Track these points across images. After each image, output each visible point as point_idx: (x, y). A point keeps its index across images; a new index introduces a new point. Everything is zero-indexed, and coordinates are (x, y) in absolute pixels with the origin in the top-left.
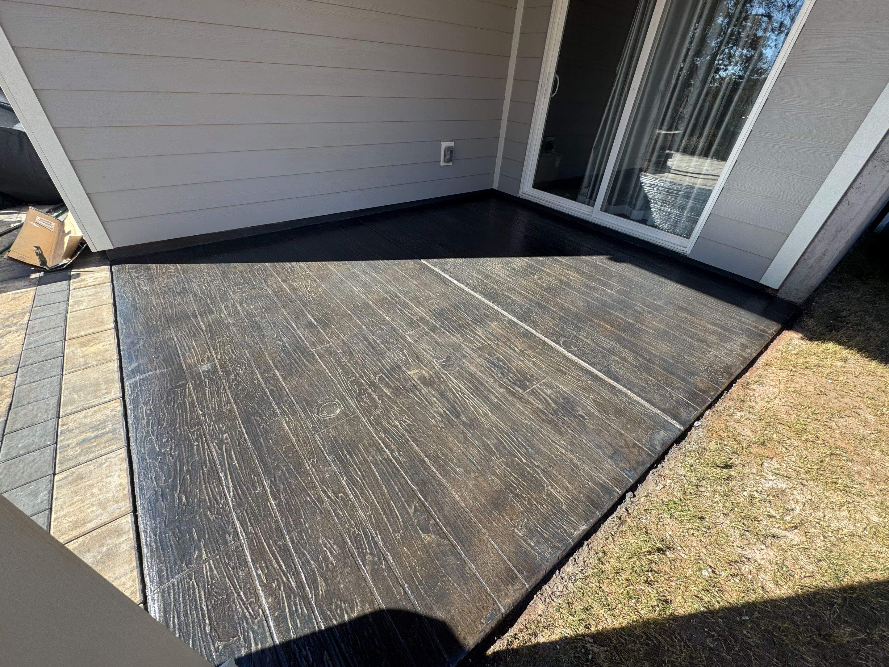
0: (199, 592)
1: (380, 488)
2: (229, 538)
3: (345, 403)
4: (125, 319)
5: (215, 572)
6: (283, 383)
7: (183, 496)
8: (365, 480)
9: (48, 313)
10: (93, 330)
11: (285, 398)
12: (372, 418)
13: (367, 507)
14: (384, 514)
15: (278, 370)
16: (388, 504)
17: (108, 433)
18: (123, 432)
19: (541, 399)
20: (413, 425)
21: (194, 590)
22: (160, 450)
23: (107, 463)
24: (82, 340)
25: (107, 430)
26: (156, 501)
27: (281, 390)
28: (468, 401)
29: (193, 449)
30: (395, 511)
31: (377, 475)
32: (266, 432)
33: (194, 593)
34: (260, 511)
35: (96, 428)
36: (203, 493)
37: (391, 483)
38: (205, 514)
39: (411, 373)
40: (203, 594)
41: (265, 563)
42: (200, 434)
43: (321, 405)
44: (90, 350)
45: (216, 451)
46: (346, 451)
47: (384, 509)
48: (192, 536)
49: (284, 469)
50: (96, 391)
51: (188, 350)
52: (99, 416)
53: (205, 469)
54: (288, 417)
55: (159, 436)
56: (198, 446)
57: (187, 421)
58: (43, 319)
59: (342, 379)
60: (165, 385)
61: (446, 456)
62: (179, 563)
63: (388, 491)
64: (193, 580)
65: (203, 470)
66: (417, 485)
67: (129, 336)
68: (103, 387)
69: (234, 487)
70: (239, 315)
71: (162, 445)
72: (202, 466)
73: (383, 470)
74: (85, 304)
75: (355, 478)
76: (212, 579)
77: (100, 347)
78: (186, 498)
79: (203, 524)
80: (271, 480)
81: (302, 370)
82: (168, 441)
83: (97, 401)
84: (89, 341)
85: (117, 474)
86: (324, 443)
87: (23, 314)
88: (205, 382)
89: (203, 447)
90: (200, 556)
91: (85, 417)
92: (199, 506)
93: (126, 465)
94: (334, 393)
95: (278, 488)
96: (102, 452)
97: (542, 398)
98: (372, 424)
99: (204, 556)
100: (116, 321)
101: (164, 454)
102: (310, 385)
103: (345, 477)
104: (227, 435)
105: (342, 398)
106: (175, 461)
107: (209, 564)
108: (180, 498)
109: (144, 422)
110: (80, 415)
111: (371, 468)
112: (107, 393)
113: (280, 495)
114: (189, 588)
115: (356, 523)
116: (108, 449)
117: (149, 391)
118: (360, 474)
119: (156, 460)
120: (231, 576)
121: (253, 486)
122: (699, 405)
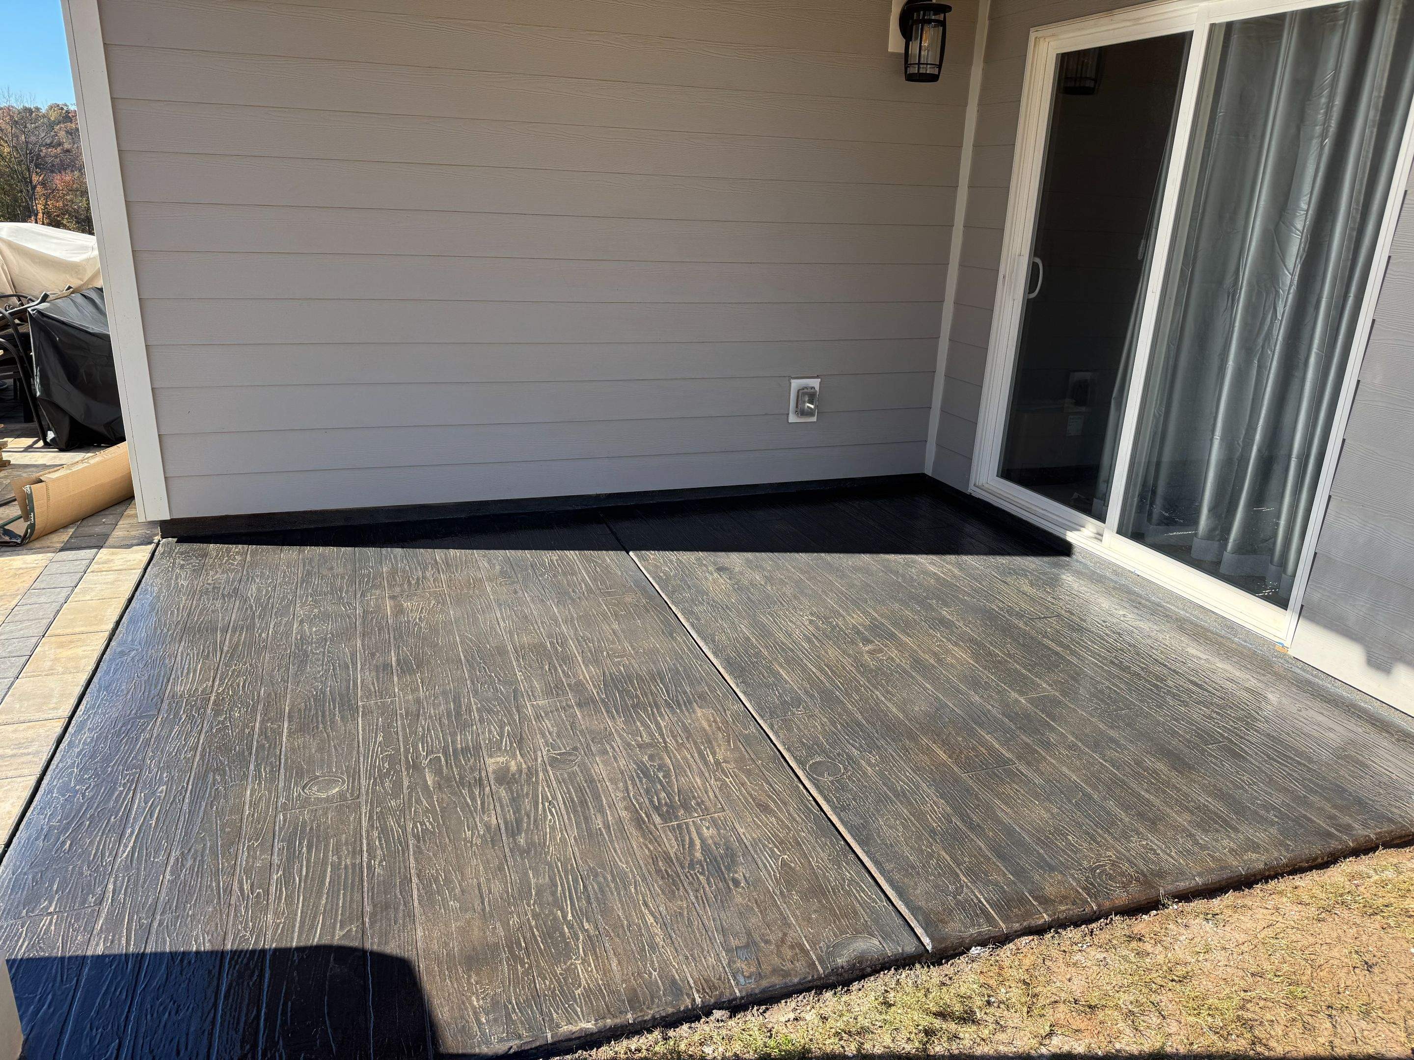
0: (24, 942)
1: (319, 897)
2: (91, 899)
3: (353, 782)
4: (131, 621)
5: (53, 928)
6: (284, 739)
7: (69, 842)
8: (305, 882)
9: (43, 599)
10: (83, 629)
11: (273, 759)
12: (379, 810)
13: (283, 914)
14: (300, 927)
15: (290, 722)
16: (315, 917)
17: (29, 754)
18: (45, 757)
19: (683, 841)
20: (433, 833)
21: (19, 938)
22: (75, 786)
23: (9, 787)
24: (63, 639)
25: (30, 750)
26: (36, 839)
27: (275, 748)
28: (550, 817)
29: (113, 794)
30: (316, 929)
31: (328, 880)
32: (216, 797)
33: (17, 941)
34: (144, 882)
35: (19, 745)
36: (93, 844)
37: (338, 895)
38: (81, 868)
39: (490, 761)
40: (26, 944)
41: (113, 936)
42: (133, 779)
43: (318, 777)
44: (65, 653)
45: (139, 802)
46: (308, 842)
47: (304, 922)
48: (51, 885)
49: (209, 845)
50: (44, 704)
51: (184, 674)
52: (30, 734)
53: (112, 820)
54: (260, 784)
55: (84, 769)
56: (121, 792)
57: (127, 760)
58: (33, 606)
59: (373, 750)
60: (128, 712)
61: (448, 881)
62: (21, 907)
63: (326, 902)
64: (25, 929)
65: (109, 820)
66: (375, 906)
67: (122, 643)
68: (55, 700)
69: (134, 848)
70: (287, 638)
71: (80, 781)
72: (111, 815)
73: (339, 877)
74: (93, 594)
75: (294, 877)
76: (44, 934)
77: (79, 651)
78: (71, 845)
79: (71, 876)
80: (183, 853)
81: (325, 728)
82: (89, 779)
83: (38, 716)
84: (71, 642)
85: (11, 801)
86: (284, 825)
87: (14, 596)
88: (181, 718)
89: (127, 794)
90: (48, 907)
91: (15, 731)
92: (80, 856)
93: (27, 794)
94: (347, 767)
95: (185, 863)
96: (10, 774)
97: (687, 838)
98: (371, 818)
99: (52, 909)
100: (118, 623)
101: (77, 792)
102: (321, 749)
103: (280, 873)
104: (165, 787)
105: (354, 775)
106: (83, 804)
107: (51, 921)
108: (64, 843)
109: (77, 750)
110: (10, 728)
111: (325, 871)
112: (54, 709)
113: (181, 871)
114: (15, 934)
115: (254, 927)
116: (18, 772)
117: (104, 716)
118: (304, 874)
119: (63, 795)
120: (68, 936)
121: (156, 853)
122: (1006, 919)
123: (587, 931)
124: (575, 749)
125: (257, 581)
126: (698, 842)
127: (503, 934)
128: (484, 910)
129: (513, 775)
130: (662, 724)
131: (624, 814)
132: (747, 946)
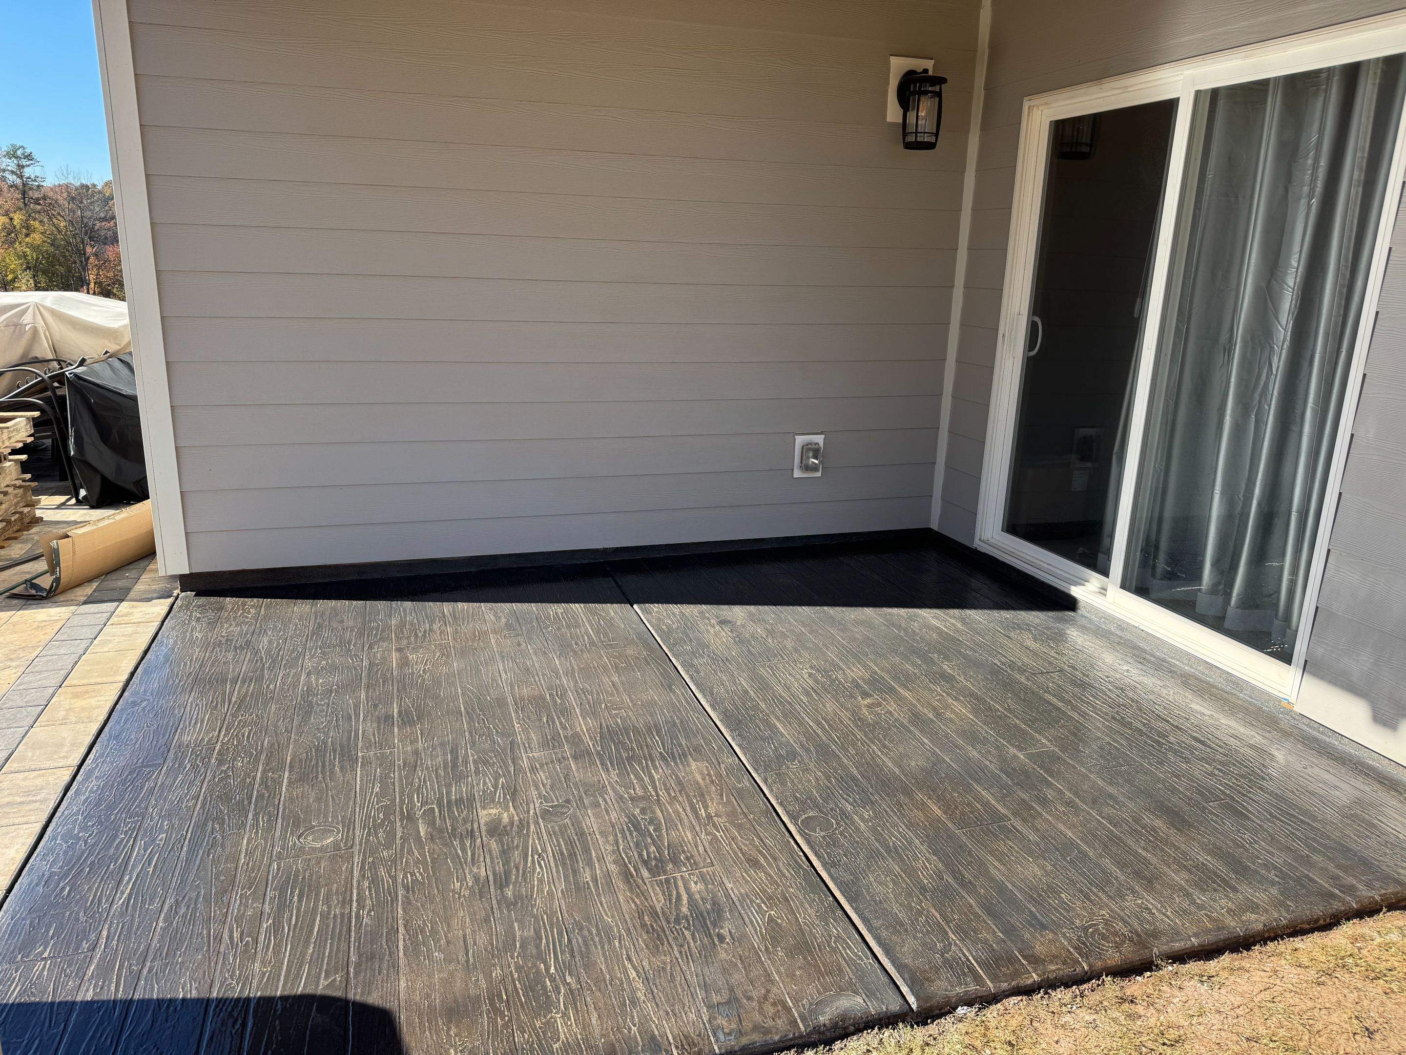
0: (16, 986)
1: (306, 947)
2: (85, 945)
3: (348, 832)
4: (145, 672)
5: (45, 973)
6: (284, 789)
7: (68, 888)
8: (294, 931)
9: (62, 651)
10: (99, 680)
11: (271, 809)
12: (371, 860)
13: (270, 962)
14: (285, 976)
15: (290, 772)
16: (301, 966)
17: (36, 801)
18: (52, 805)
19: (670, 895)
20: (423, 884)
21: (13, 983)
22: (79, 833)
23: (15, 833)
24: (78, 689)
25: (38, 798)
26: (37, 885)
27: (274, 798)
28: (538, 870)
29: (114, 840)
30: (302, 978)
31: (316, 929)
32: (214, 845)
33: (10, 986)
34: (138, 929)
35: (28, 793)
36: (91, 891)
37: (325, 945)
38: (78, 913)
39: (483, 813)
40: (18, 989)
41: (104, 982)
42: (135, 827)
43: (313, 827)
44: (79, 703)
45: (139, 849)
46: (300, 891)
47: (290, 971)
48: (47, 931)
49: (203, 892)
50: (55, 752)
51: (192, 724)
52: (40, 781)
53: (112, 867)
54: (257, 833)
55: (87, 818)
56: (123, 840)
57: (130, 808)
58: (54, 657)
59: (370, 800)
60: (135, 761)
61: (434, 932)
62: (17, 952)
63: (313, 952)
64: (18, 974)
65: (108, 867)
66: (360, 956)
67: (136, 693)
68: (66, 749)
69: (130, 895)
70: (294, 690)
71: (84, 828)
72: (111, 862)
73: (328, 927)
74: (111, 646)
75: (283, 926)
76: (37, 979)
77: (93, 702)
78: (69, 891)
79: (67, 922)
80: (177, 900)
81: (324, 778)
82: (92, 826)
83: (47, 764)
84: (87, 692)
85: (16, 847)
86: (277, 874)
87: (35, 647)
88: (186, 767)
89: (128, 842)
90: (42, 953)
91: (25, 779)
92: (77, 902)
93: (31, 841)
94: (343, 817)
95: (178, 911)
96: (17, 821)
97: (674, 892)
98: (363, 867)
99: (46, 955)
100: (132, 674)
101: (80, 839)
102: (318, 799)
103: (270, 921)
104: (164, 835)
105: (349, 825)
106: (85, 851)
107: (45, 966)
108: (63, 889)
109: (83, 798)
110: (21, 776)
111: (314, 920)
112: (65, 758)
113: (174, 918)
114: (9, 979)
115: (240, 975)
116: (26, 819)
117: (112, 764)
118: (293, 922)
119: (67, 842)
120: (59, 982)
121: (151, 900)
122: (994, 978)
123: (568, 984)
124: (568, 801)
125: (269, 633)
126: (685, 897)
127: (485, 986)
128: (467, 961)
129: (505, 827)
130: (656, 777)
131: (612, 867)
132: (728, 1002)
